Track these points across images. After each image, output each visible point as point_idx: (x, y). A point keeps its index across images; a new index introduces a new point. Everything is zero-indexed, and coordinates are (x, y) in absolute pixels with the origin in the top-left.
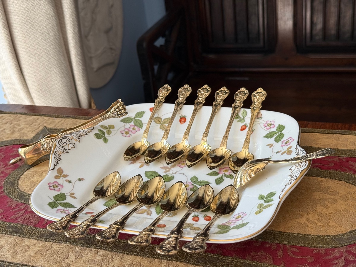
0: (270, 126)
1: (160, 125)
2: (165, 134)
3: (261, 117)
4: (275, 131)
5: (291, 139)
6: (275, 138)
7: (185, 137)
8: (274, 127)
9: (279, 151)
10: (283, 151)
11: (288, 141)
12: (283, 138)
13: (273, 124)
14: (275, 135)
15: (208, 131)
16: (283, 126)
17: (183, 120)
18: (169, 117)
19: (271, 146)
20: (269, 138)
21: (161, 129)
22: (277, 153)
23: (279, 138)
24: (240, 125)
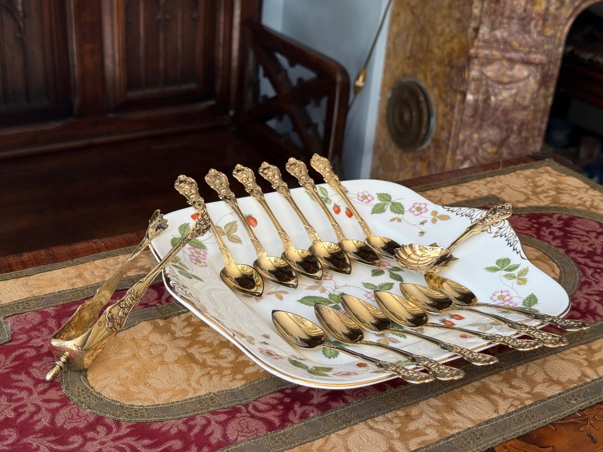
1: (226, 237)
2: (257, 245)
3: (347, 191)
4: (379, 202)
5: (420, 204)
6: (392, 210)
7: (286, 241)
8: (373, 198)
9: (422, 221)
10: (429, 220)
11: (418, 207)
12: (404, 207)
13: (369, 195)
14: (386, 206)
15: (309, 225)
16: (384, 194)
17: (252, 221)
18: (229, 222)
19: (399, 220)
20: (380, 213)
21: (233, 242)
22: (422, 223)
23: (397, 208)
24: (330, 207)
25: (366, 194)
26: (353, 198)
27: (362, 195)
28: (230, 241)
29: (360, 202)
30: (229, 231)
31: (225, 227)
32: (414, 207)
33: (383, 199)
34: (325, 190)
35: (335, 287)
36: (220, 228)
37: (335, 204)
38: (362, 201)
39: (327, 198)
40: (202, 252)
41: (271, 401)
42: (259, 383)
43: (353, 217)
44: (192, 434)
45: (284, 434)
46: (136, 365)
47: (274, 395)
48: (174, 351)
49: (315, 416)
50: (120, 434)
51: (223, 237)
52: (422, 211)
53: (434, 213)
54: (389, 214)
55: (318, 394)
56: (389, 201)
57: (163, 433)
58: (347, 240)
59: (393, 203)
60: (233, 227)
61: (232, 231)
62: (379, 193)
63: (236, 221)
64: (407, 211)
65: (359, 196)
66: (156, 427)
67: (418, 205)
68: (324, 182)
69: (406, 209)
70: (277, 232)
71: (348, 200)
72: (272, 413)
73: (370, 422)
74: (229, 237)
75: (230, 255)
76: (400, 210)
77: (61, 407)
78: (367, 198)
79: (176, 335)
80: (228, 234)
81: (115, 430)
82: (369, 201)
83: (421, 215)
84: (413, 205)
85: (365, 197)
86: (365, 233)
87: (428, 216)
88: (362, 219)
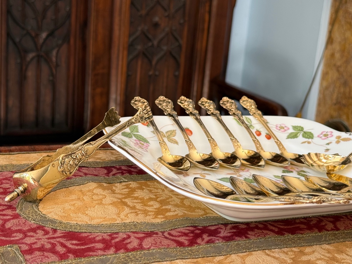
1: (166, 138)
2: (190, 144)
3: (267, 122)
4: (293, 131)
5: (327, 132)
6: (303, 136)
7: (214, 145)
8: (289, 129)
9: (327, 143)
10: (334, 142)
11: (325, 134)
12: (313, 134)
13: (285, 127)
14: (298, 134)
15: (234, 137)
16: (298, 126)
17: (188, 132)
18: (170, 130)
19: (309, 143)
20: (294, 138)
21: (172, 143)
22: (328, 144)
23: (308, 135)
24: (254, 131)
25: (284, 126)
26: (272, 127)
27: (280, 126)
28: (169, 141)
30: (169, 135)
31: (166, 133)
33: (297, 130)
34: (250, 119)
36: (163, 132)
37: (257, 130)
38: (279, 130)
39: (251, 125)
40: (145, 144)
41: (184, 231)
42: (176, 221)
43: (272, 139)
44: (113, 241)
45: (191, 250)
46: (79, 203)
47: (188, 228)
48: (111, 198)
49: (219, 243)
50: (55, 236)
51: (164, 138)
52: (328, 136)
53: (338, 137)
54: (301, 139)
55: (225, 231)
56: (301, 131)
57: (90, 239)
58: (264, 151)
59: (305, 132)
60: (172, 134)
61: (171, 136)
62: (294, 125)
63: (176, 130)
64: (316, 137)
65: (277, 127)
66: (84, 235)
67: (325, 133)
68: (250, 115)
69: (315, 135)
70: (207, 139)
71: (268, 128)
72: (184, 238)
73: (267, 251)
74: (169, 139)
75: (167, 148)
76: (310, 136)
77: (12, 219)
78: (284, 128)
79: (116, 192)
80: (168, 137)
81: (51, 234)
82: (285, 130)
83: (327, 139)
84: (321, 133)
85: (282, 128)
86: (280, 149)
87: (333, 139)
88: (278, 140)
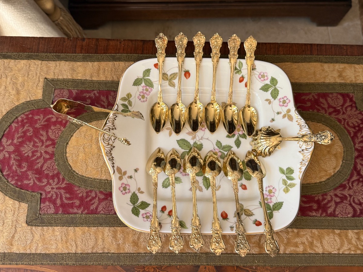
0: (264, 77)
1: (168, 82)
2: (179, 95)
3: (255, 69)
4: (269, 83)
5: (287, 99)
6: (271, 93)
8: (267, 79)
9: (279, 112)
10: (283, 114)
12: (279, 95)
13: (266, 76)
14: (270, 88)
16: (275, 79)
17: (188, 74)
18: (174, 73)
19: (270, 103)
20: (265, 91)
23: (275, 93)
24: (238, 77)
25: (265, 74)
26: (256, 74)
27: (262, 74)
28: (169, 85)
29: (258, 78)
30: (171, 78)
31: (170, 75)
32: (283, 98)
33: (272, 82)
34: (242, 64)
35: (202, 137)
36: (167, 75)
37: (242, 76)
38: (260, 78)
39: (240, 70)
40: (149, 90)
44: (86, 200)
50: (61, 186)
52: (284, 104)
53: (289, 111)
54: (268, 95)
56: (274, 86)
57: (76, 194)
59: (275, 89)
60: (175, 76)
61: (173, 79)
62: (273, 77)
64: (278, 99)
65: (260, 74)
66: (75, 189)
67: (285, 99)
69: (279, 97)
74: (170, 82)
76: (275, 95)
77: (49, 159)
80: (170, 80)
81: (61, 183)
83: (282, 107)
87: (284, 110)
